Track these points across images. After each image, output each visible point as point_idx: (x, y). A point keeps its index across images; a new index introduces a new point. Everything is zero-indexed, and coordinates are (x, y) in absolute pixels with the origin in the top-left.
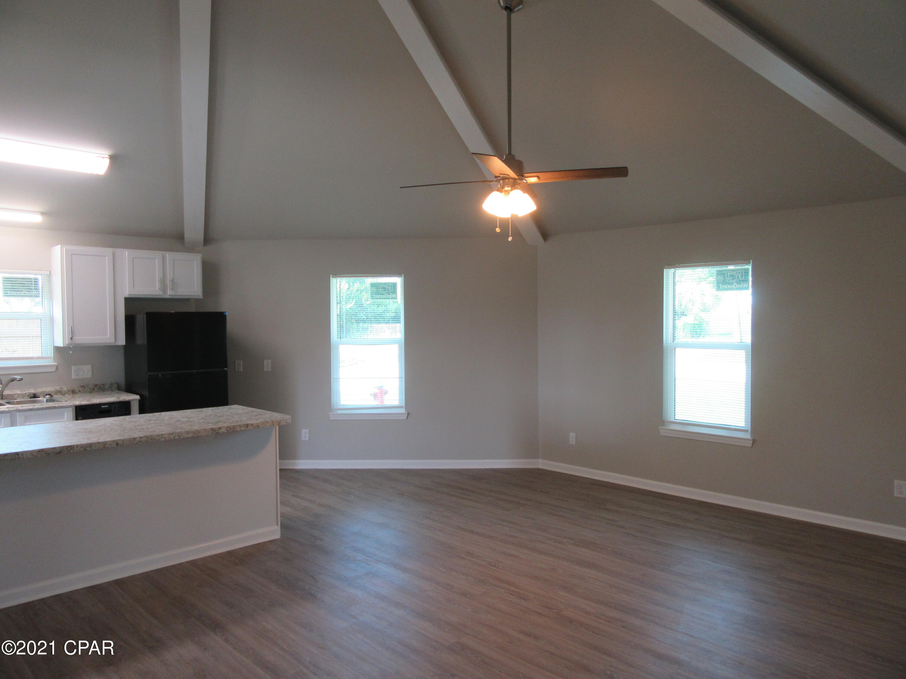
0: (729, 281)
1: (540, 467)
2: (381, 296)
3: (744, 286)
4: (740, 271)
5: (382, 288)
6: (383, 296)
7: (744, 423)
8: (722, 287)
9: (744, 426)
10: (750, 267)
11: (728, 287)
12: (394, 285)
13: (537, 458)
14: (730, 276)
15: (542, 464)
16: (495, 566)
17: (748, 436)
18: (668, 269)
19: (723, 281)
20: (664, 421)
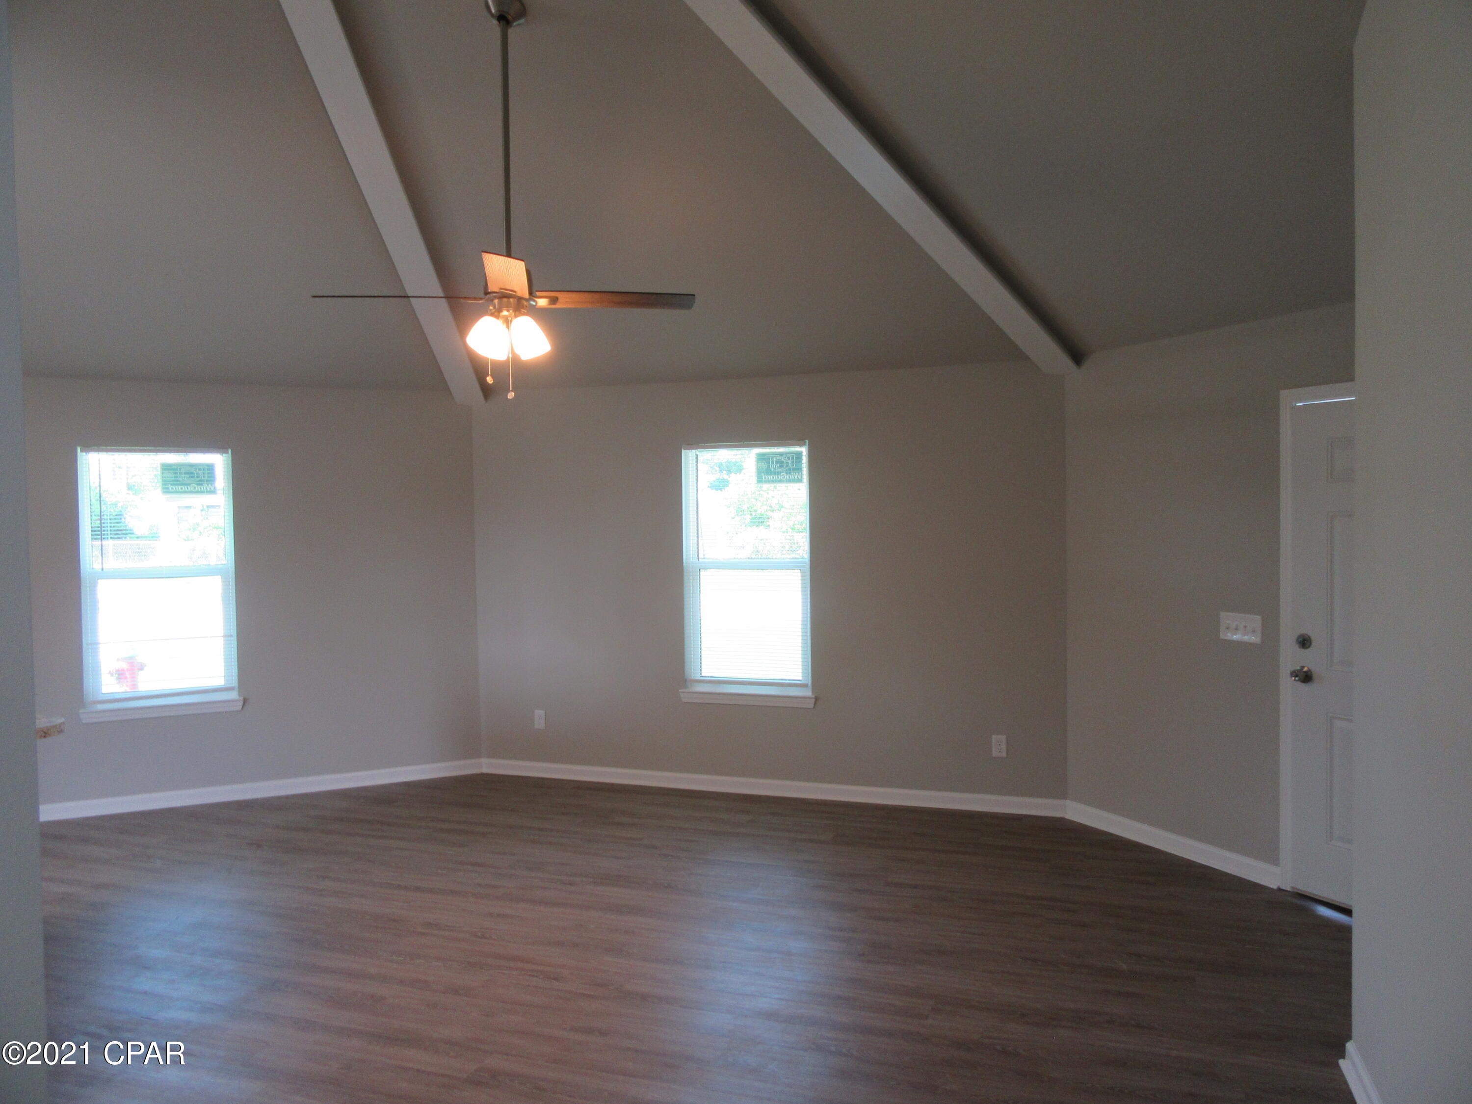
0: (775, 469)
1: (485, 770)
2: (183, 487)
3: (796, 477)
4: (789, 455)
5: (185, 473)
6: (188, 488)
7: (801, 674)
8: (765, 478)
9: (800, 678)
10: (804, 450)
11: (773, 478)
12: (210, 468)
13: (479, 756)
14: (777, 462)
15: (487, 766)
16: (483, 937)
17: (808, 693)
18: (688, 449)
19: (767, 469)
20: (686, 680)
